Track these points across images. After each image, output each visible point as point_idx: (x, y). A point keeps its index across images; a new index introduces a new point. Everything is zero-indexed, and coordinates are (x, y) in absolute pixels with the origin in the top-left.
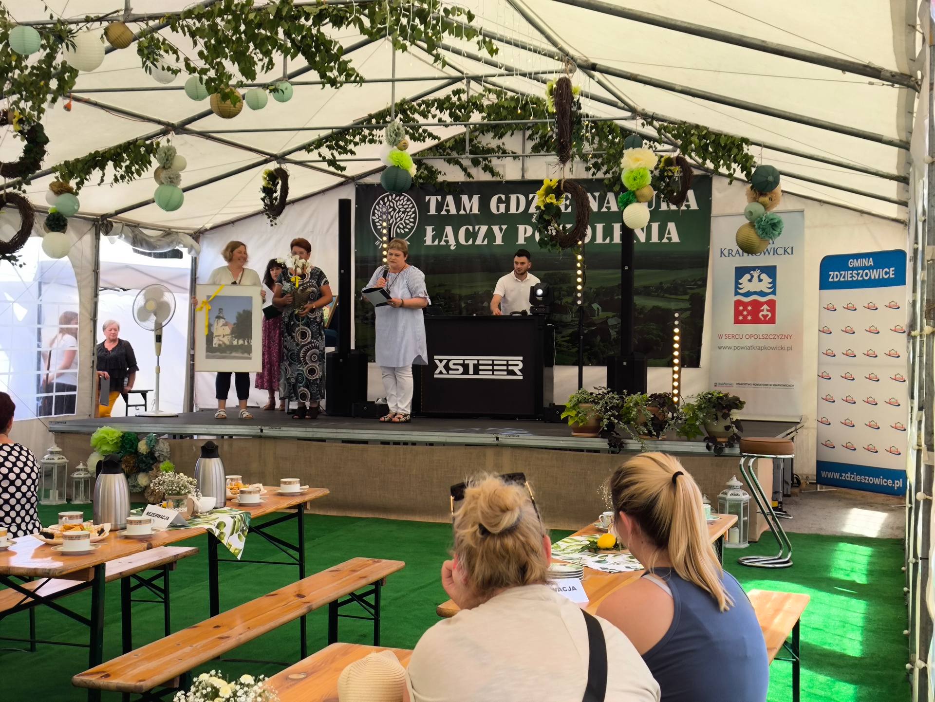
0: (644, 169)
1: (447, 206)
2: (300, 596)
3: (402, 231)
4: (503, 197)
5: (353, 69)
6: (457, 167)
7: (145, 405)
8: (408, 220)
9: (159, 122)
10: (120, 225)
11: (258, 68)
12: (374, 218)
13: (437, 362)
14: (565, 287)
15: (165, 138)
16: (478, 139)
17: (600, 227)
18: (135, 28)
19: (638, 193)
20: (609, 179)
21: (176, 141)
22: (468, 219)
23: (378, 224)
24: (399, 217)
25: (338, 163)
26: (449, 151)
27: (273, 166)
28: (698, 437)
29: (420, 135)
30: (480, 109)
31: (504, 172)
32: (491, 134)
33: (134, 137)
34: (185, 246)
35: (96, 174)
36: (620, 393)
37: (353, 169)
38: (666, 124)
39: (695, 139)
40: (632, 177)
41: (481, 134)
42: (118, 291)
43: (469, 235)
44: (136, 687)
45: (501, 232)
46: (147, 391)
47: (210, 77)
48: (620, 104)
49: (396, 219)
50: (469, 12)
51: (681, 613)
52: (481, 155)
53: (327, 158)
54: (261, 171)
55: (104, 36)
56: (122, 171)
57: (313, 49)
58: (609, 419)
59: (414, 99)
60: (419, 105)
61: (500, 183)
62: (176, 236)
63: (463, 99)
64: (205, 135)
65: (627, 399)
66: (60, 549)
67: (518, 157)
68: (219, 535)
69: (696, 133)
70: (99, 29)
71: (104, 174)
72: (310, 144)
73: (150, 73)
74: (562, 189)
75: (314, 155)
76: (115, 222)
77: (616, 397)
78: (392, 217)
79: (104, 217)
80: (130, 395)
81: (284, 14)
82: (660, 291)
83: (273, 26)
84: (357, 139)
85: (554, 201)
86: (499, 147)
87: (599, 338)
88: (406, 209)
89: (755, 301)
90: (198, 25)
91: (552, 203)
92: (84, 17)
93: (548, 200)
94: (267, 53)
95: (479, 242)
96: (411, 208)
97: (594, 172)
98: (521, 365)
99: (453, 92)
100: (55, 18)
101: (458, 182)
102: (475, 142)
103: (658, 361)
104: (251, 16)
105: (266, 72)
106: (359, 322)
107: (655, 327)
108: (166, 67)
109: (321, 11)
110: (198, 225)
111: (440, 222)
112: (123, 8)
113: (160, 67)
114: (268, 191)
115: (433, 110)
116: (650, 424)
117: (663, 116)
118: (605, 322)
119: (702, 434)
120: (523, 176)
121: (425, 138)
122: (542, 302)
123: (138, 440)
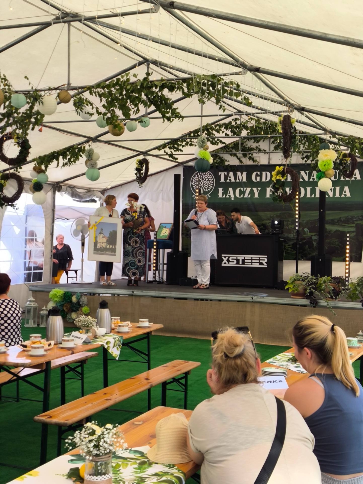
0: (330, 160)
1: (230, 177)
2: (147, 379)
3: (207, 190)
4: (259, 173)
5: (178, 113)
6: (235, 158)
7: (76, 277)
8: (210, 184)
9: (85, 137)
10: (66, 187)
11: (131, 112)
12: (192, 183)
13: (223, 258)
14: (290, 220)
15: (88, 144)
16: (246, 143)
17: (309, 189)
18: (72, 93)
19: (326, 173)
20: (314, 164)
21: (94, 146)
22: (241, 184)
23: (194, 186)
24: (205, 183)
25: (174, 156)
26: (231, 149)
27: (141, 157)
28: (358, 300)
29: (216, 142)
30: (247, 128)
31: (260, 160)
32: (253, 141)
33: (72, 144)
34: (97, 197)
35: (55, 162)
36: (316, 276)
37: (181, 159)
38: (342, 137)
39: (357, 145)
40: (323, 165)
41: (248, 141)
42: (64, 220)
43: (241, 193)
44: (64, 423)
45: (258, 191)
46: (77, 270)
47: (108, 117)
48: (318, 127)
49: (204, 184)
50: (237, 83)
51: (329, 398)
52: (247, 151)
53: (168, 153)
54: (135, 160)
55: (57, 97)
56: (66, 161)
57: (159, 103)
58: (310, 290)
59: (213, 124)
60: (216, 126)
61: (257, 166)
62: (93, 192)
63: (238, 123)
64: (108, 143)
65: (320, 279)
66: (30, 353)
67: (267, 153)
68: (107, 348)
69: (358, 141)
70: (55, 93)
71: (58, 163)
72: (160, 146)
73: (79, 115)
74: (285, 172)
75: (162, 152)
76: (63, 186)
77: (314, 278)
78: (201, 183)
79: (58, 183)
80: (69, 272)
81: (145, 86)
82: (339, 222)
83: (139, 92)
84: (184, 144)
85: (281, 178)
86: (257, 147)
87: (307, 246)
88: (209, 179)
90: (103, 91)
91: (280, 179)
92: (48, 88)
93: (278, 178)
94: (136, 105)
95: (246, 196)
96: (212, 178)
97: (306, 160)
98: (266, 260)
99: (233, 120)
100: (34, 89)
101: (235, 166)
102: (244, 144)
103: (338, 258)
104: (129, 87)
105: (135, 114)
106: (184, 236)
107: (336, 241)
108: (87, 112)
109: (163, 84)
110: (104, 186)
111: (226, 186)
112: (67, 83)
113: (84, 112)
114: (138, 170)
115: (223, 129)
116: (332, 293)
117: (340, 132)
118: (311, 238)
119: (360, 298)
120: (269, 162)
121: (218, 143)
122: (277, 228)
123: (72, 296)
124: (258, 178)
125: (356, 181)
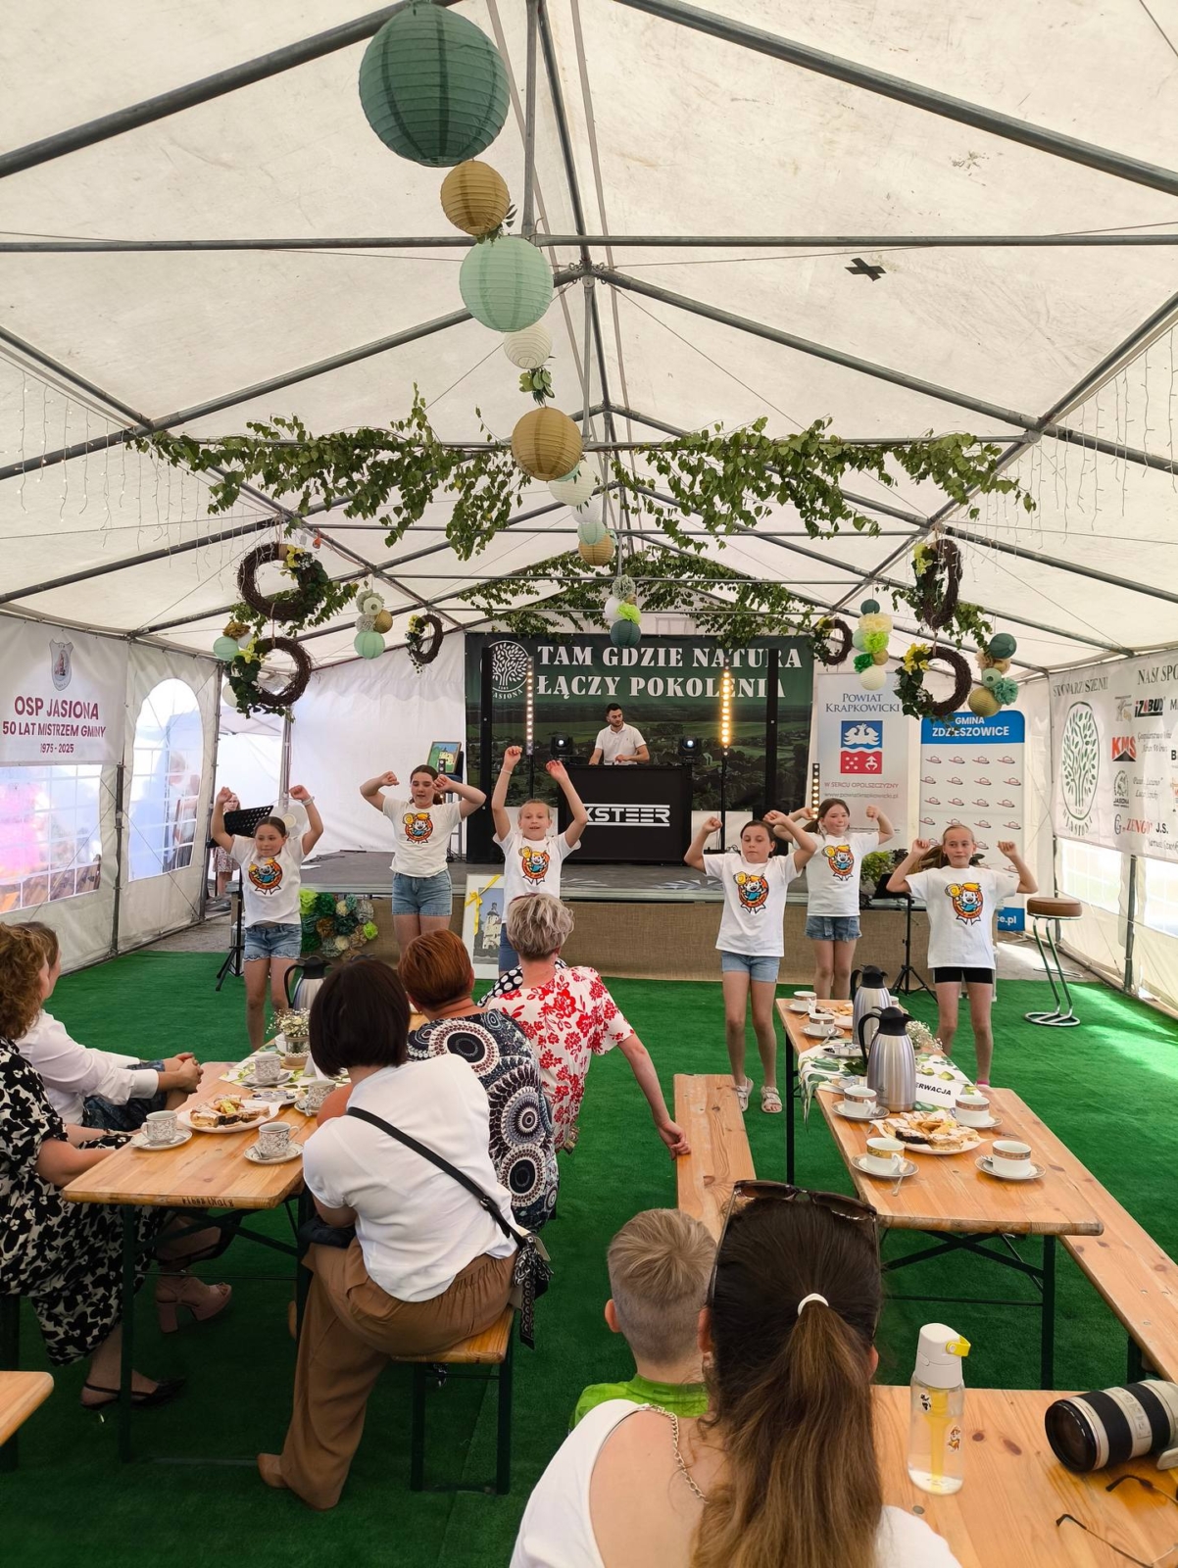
0: (883, 633)
1: (560, 657)
3: (515, 680)
6: (568, 619)
8: (519, 669)
9: (364, 562)
15: (365, 580)
16: (592, 594)
19: (876, 656)
20: (722, 636)
22: (582, 670)
24: (510, 666)
26: (561, 604)
41: (594, 589)
43: (583, 685)
45: (614, 684)
49: (506, 668)
52: (597, 610)
53: (482, 607)
54: (409, 616)
61: (611, 636)
75: (467, 604)
78: (501, 666)
84: (512, 588)
87: (709, 785)
88: (516, 658)
89: (861, 752)
96: (523, 658)
98: (668, 813)
101: (569, 634)
111: (553, 672)
114: (414, 637)
118: (716, 770)
122: (689, 753)
123: (336, 901)
124: (615, 660)
125: (793, 668)
